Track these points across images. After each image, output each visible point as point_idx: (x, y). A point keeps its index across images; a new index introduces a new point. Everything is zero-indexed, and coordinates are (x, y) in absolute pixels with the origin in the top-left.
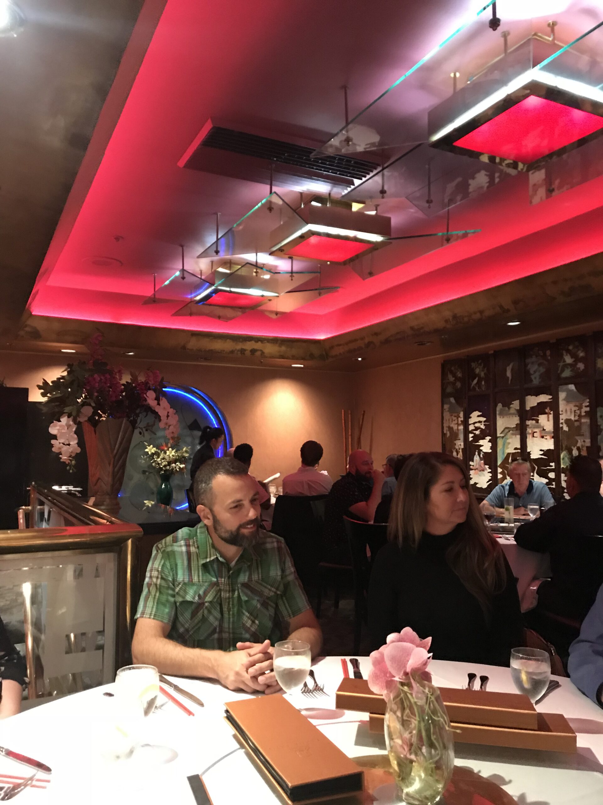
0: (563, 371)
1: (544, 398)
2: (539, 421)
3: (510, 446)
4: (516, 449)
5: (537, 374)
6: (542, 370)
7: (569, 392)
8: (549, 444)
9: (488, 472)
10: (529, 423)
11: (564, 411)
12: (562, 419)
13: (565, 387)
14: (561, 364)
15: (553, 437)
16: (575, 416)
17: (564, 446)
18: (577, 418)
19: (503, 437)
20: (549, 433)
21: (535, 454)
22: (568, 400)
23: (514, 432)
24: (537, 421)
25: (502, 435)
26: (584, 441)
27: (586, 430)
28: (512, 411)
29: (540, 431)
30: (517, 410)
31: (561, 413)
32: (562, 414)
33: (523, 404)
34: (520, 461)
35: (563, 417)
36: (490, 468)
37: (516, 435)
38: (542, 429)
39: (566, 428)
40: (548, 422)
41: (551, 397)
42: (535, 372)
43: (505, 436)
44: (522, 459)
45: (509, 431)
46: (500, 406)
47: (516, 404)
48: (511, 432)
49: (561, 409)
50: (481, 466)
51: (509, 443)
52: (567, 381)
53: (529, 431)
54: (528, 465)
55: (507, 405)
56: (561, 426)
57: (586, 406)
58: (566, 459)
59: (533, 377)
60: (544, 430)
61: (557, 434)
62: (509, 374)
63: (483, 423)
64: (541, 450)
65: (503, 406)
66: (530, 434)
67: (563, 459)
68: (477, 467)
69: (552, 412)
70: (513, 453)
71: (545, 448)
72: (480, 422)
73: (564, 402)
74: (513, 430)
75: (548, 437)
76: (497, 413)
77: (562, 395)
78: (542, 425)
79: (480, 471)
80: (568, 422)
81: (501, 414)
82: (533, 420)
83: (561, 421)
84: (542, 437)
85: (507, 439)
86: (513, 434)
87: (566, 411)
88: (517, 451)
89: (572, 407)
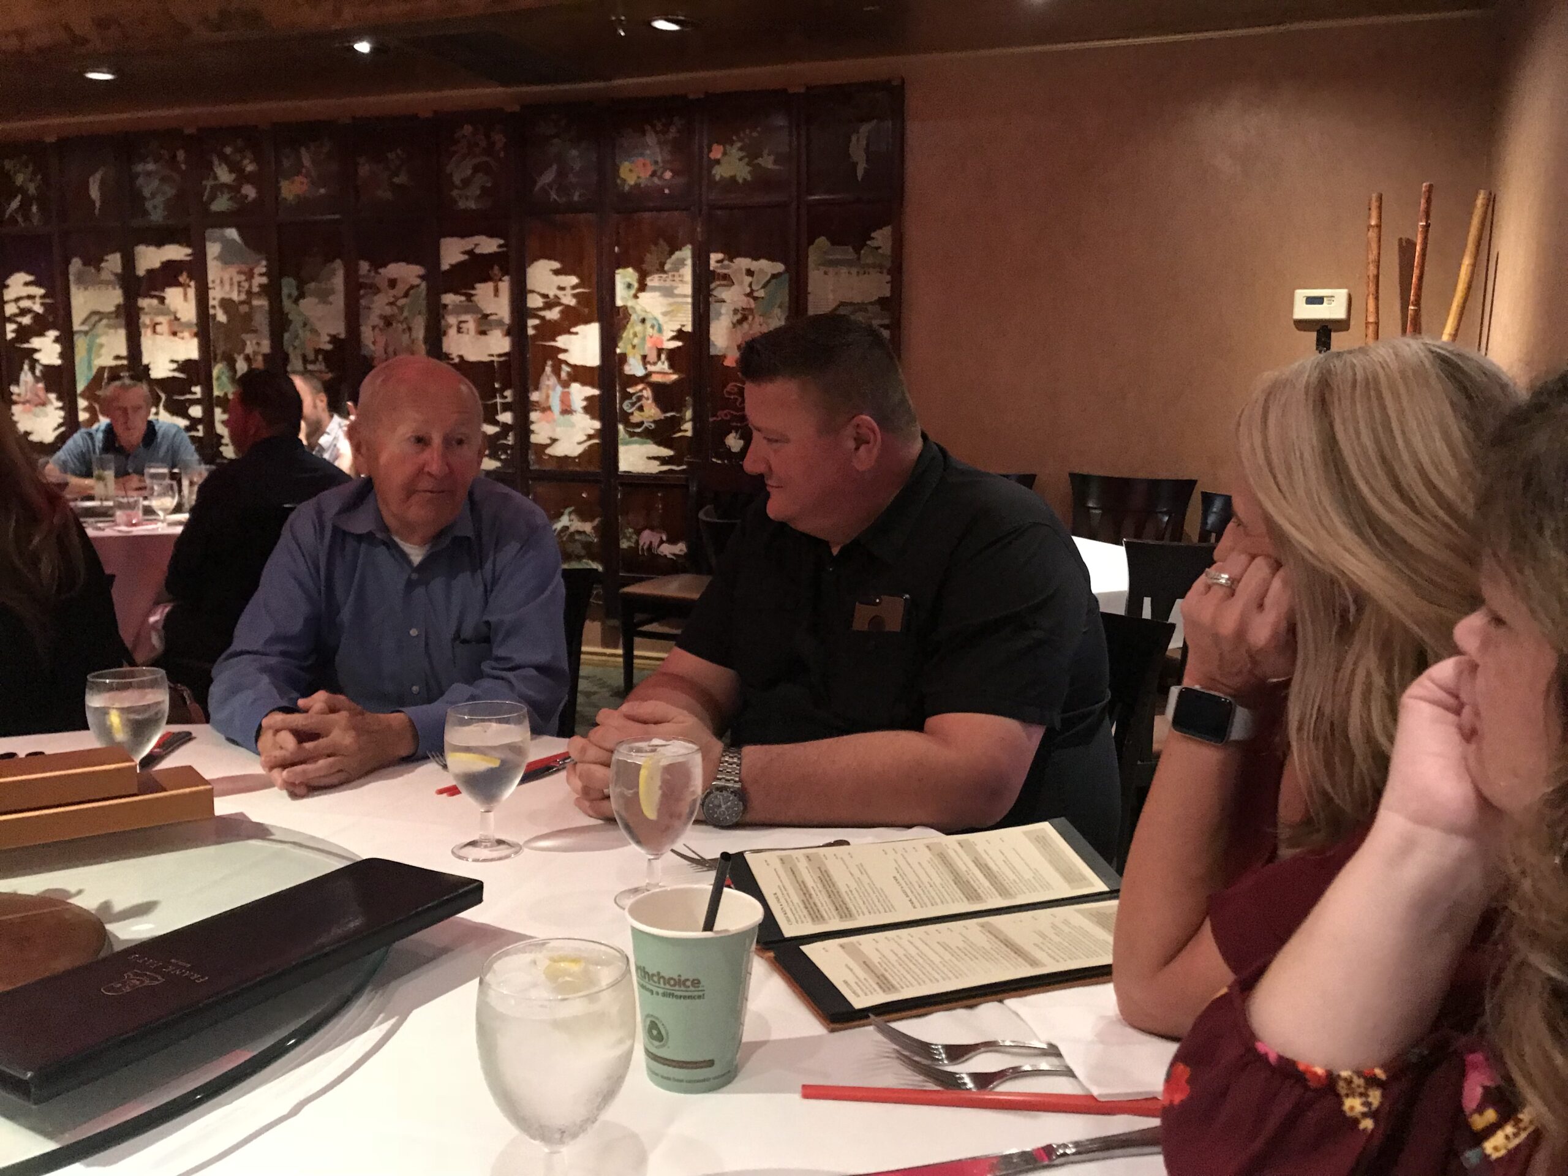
0: (213, 198)
1: (176, 252)
2: (167, 301)
3: (103, 351)
4: (117, 357)
5: (159, 200)
6: (170, 191)
7: (227, 243)
8: (189, 349)
9: (57, 408)
10: (144, 303)
11: (218, 281)
12: (214, 299)
13: (217, 232)
14: (209, 183)
15: (196, 335)
16: (239, 292)
17: (219, 352)
18: (243, 297)
19: (86, 333)
20: (188, 325)
21: (161, 367)
22: (225, 259)
23: (112, 322)
24: (162, 300)
25: (85, 328)
26: (258, 344)
27: (261, 321)
28: (106, 275)
29: (170, 323)
30: (116, 275)
31: (210, 285)
32: (214, 288)
33: (129, 262)
34: (127, 381)
35: (216, 295)
36: (59, 399)
37: (115, 327)
38: (172, 317)
39: (222, 317)
40: (186, 304)
41: (189, 251)
42: (153, 195)
43: (91, 330)
44: (132, 377)
45: (100, 320)
46: (76, 264)
47: (113, 262)
48: (104, 322)
49: (210, 278)
50: (37, 395)
51: (101, 346)
52: (222, 220)
53: (145, 319)
54: (144, 388)
55: (94, 261)
56: (212, 312)
57: (261, 275)
58: (224, 379)
59: (149, 205)
60: (177, 319)
61: (204, 328)
62: (95, 193)
63: (38, 300)
64: (173, 361)
65: (85, 264)
66: (147, 326)
67: (218, 378)
68: (28, 398)
69: (192, 284)
70: (111, 368)
71: (182, 357)
72: (30, 297)
73: (218, 264)
74: (108, 318)
75: (186, 334)
76: (72, 278)
77: (213, 249)
78: (172, 308)
79: (36, 405)
80: (226, 304)
81: (81, 281)
82: (153, 297)
83: (212, 302)
84: (175, 334)
85: (98, 336)
86: (109, 326)
87: (222, 282)
88: (119, 362)
89: (231, 273)
